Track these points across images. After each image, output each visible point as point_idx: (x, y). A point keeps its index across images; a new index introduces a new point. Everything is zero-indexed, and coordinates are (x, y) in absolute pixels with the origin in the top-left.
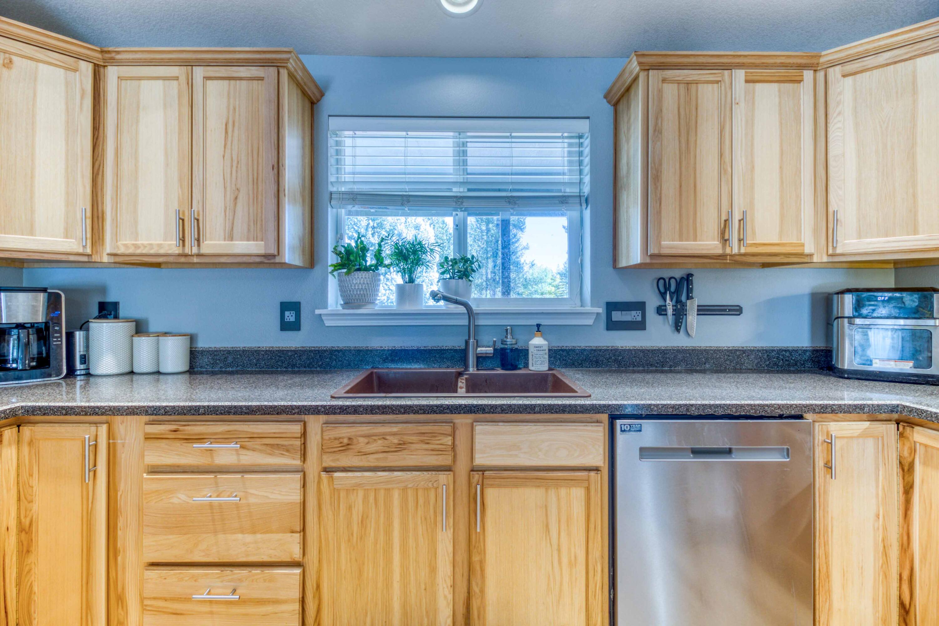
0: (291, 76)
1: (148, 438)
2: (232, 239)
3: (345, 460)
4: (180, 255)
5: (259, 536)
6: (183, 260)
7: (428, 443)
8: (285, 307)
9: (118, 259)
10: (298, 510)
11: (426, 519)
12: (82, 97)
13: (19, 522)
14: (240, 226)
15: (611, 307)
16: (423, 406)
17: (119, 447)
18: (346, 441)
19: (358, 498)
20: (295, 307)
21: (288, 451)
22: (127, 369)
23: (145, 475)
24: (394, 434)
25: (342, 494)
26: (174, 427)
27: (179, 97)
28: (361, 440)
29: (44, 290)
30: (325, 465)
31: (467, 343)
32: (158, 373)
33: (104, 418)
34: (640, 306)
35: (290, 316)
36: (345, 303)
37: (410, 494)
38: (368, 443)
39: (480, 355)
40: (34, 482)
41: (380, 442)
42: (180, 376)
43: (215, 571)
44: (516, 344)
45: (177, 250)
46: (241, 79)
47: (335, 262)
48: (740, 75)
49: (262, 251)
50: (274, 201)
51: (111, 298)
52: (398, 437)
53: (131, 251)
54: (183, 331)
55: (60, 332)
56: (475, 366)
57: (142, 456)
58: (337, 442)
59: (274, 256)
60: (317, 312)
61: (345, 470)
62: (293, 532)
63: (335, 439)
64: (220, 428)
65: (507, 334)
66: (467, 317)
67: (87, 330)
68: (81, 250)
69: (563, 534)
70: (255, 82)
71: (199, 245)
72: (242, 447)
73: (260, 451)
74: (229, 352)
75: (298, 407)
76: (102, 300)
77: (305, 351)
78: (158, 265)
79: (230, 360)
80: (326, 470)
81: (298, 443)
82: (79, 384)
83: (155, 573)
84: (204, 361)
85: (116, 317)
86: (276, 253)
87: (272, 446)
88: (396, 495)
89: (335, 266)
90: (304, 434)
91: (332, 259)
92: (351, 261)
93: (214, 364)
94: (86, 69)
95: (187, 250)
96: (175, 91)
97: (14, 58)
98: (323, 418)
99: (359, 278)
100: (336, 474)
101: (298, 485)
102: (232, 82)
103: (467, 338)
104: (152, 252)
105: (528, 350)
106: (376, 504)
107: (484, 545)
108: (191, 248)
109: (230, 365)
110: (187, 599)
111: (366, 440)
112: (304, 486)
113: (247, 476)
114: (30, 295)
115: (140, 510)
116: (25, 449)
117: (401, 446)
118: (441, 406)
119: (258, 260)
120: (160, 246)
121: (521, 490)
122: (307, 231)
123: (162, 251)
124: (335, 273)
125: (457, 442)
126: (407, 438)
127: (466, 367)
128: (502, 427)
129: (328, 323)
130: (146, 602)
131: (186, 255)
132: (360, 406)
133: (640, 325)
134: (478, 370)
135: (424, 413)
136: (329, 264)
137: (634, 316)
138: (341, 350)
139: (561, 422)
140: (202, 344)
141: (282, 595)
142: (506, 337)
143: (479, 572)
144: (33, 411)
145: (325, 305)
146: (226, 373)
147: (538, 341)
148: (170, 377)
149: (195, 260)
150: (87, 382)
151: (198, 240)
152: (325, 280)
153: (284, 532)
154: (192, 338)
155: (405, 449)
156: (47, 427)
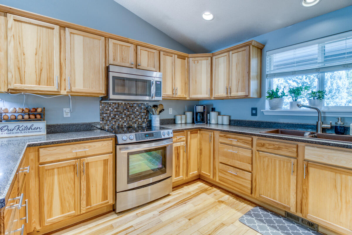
0: (253, 46)
1: (220, 136)
2: (238, 92)
3: (262, 149)
4: (227, 97)
5: (242, 163)
6: (227, 98)
7: (288, 149)
8: (253, 109)
9: (215, 98)
10: (250, 159)
11: (287, 171)
12: (209, 65)
13: (200, 149)
14: (240, 89)
16: (286, 138)
17: (215, 137)
18: (263, 144)
19: (266, 160)
20: (255, 109)
21: (248, 144)
22: (217, 123)
23: (219, 144)
24: (277, 145)
25: (262, 158)
26: (224, 134)
27: (227, 59)
28: (267, 144)
29: (203, 105)
30: (257, 149)
31: (317, 123)
32: (223, 124)
33: (213, 131)
35: (254, 112)
36: (271, 108)
37: (282, 162)
38: (269, 146)
39: (323, 128)
40: (202, 141)
41: (272, 146)
42: (227, 126)
43: (232, 168)
44: (344, 124)
45: (226, 96)
46: (240, 51)
47: (267, 96)
49: (245, 95)
50: (248, 81)
51: (214, 107)
52: (278, 146)
53: (217, 96)
54: (228, 115)
55: (205, 114)
56: (321, 131)
57: (219, 140)
58: (260, 144)
59: (248, 96)
60: (262, 110)
61: (263, 152)
62: (249, 164)
63: (260, 143)
64: (233, 136)
65: (339, 120)
66: (318, 113)
67: (210, 114)
68: (209, 97)
69: (343, 191)
70: (244, 51)
71: (230, 94)
72: (238, 141)
73: (242, 143)
74: (238, 121)
75: (250, 134)
76: (212, 107)
77: (258, 122)
78: (223, 99)
79: (238, 122)
80: (258, 151)
81: (250, 142)
82: (208, 125)
83: (221, 164)
84: (233, 122)
85: (215, 111)
86: (248, 95)
87: (244, 142)
88: (277, 162)
89: (267, 97)
90: (252, 140)
91: (267, 95)
92: (273, 95)
93: (235, 124)
94: (210, 58)
95: (228, 96)
96: (226, 59)
97: (199, 61)
98: (257, 137)
99: (275, 100)
100: (260, 152)
101: (251, 153)
102: (238, 53)
103: (318, 121)
104: (221, 96)
105: (350, 127)
106: (271, 163)
107: (308, 184)
108: (229, 95)
109: (238, 124)
110: (227, 172)
111: (268, 145)
112: (252, 153)
113: (239, 148)
114: (201, 106)
115: (219, 151)
116: (201, 135)
117: (279, 148)
118: (292, 139)
119: (244, 97)
120: (223, 95)
121: (324, 171)
122: (259, 87)
123: (223, 96)
124: (268, 99)
125: (299, 151)
126: (281, 146)
127: (317, 131)
128: (316, 149)
129: (265, 114)
130: (219, 170)
131: (228, 97)
132: (267, 135)
134: (323, 133)
135: (286, 140)
136: (266, 96)
138: (269, 122)
139: (344, 151)
140: (232, 118)
141: (247, 178)
142: (338, 122)
143: (306, 192)
144: (202, 128)
145: (264, 109)
146: (237, 126)
148: (225, 126)
149: (230, 98)
150: (210, 125)
151: (230, 93)
152: (265, 101)
153: (247, 163)
154: (230, 117)
155: (280, 149)
156: (204, 131)
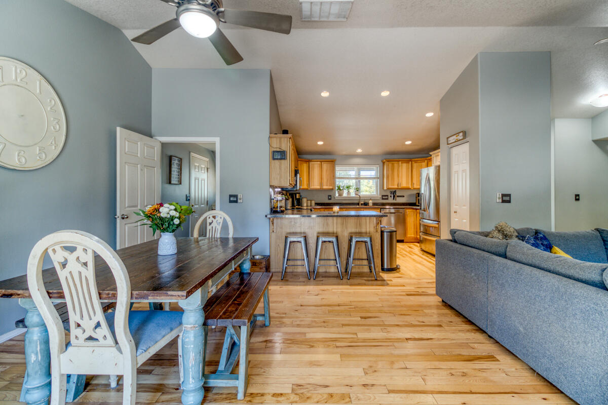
2: (327, 186)
6: (321, 190)
15: (383, 196)
27: (320, 166)
34: (387, 196)
36: (339, 195)
39: (361, 203)
44: (367, 201)
45: (320, 188)
46: (329, 164)
48: (400, 162)
56: (361, 206)
60: (334, 197)
70: (331, 164)
89: (337, 189)
99: (341, 191)
102: (327, 164)
103: (359, 201)
108: (322, 188)
123: (318, 188)
124: (337, 191)
129: (336, 199)
133: (387, 199)
137: (387, 197)
138: (338, 203)
142: (365, 201)
147: (371, 201)
151: (323, 186)
152: (335, 192)
